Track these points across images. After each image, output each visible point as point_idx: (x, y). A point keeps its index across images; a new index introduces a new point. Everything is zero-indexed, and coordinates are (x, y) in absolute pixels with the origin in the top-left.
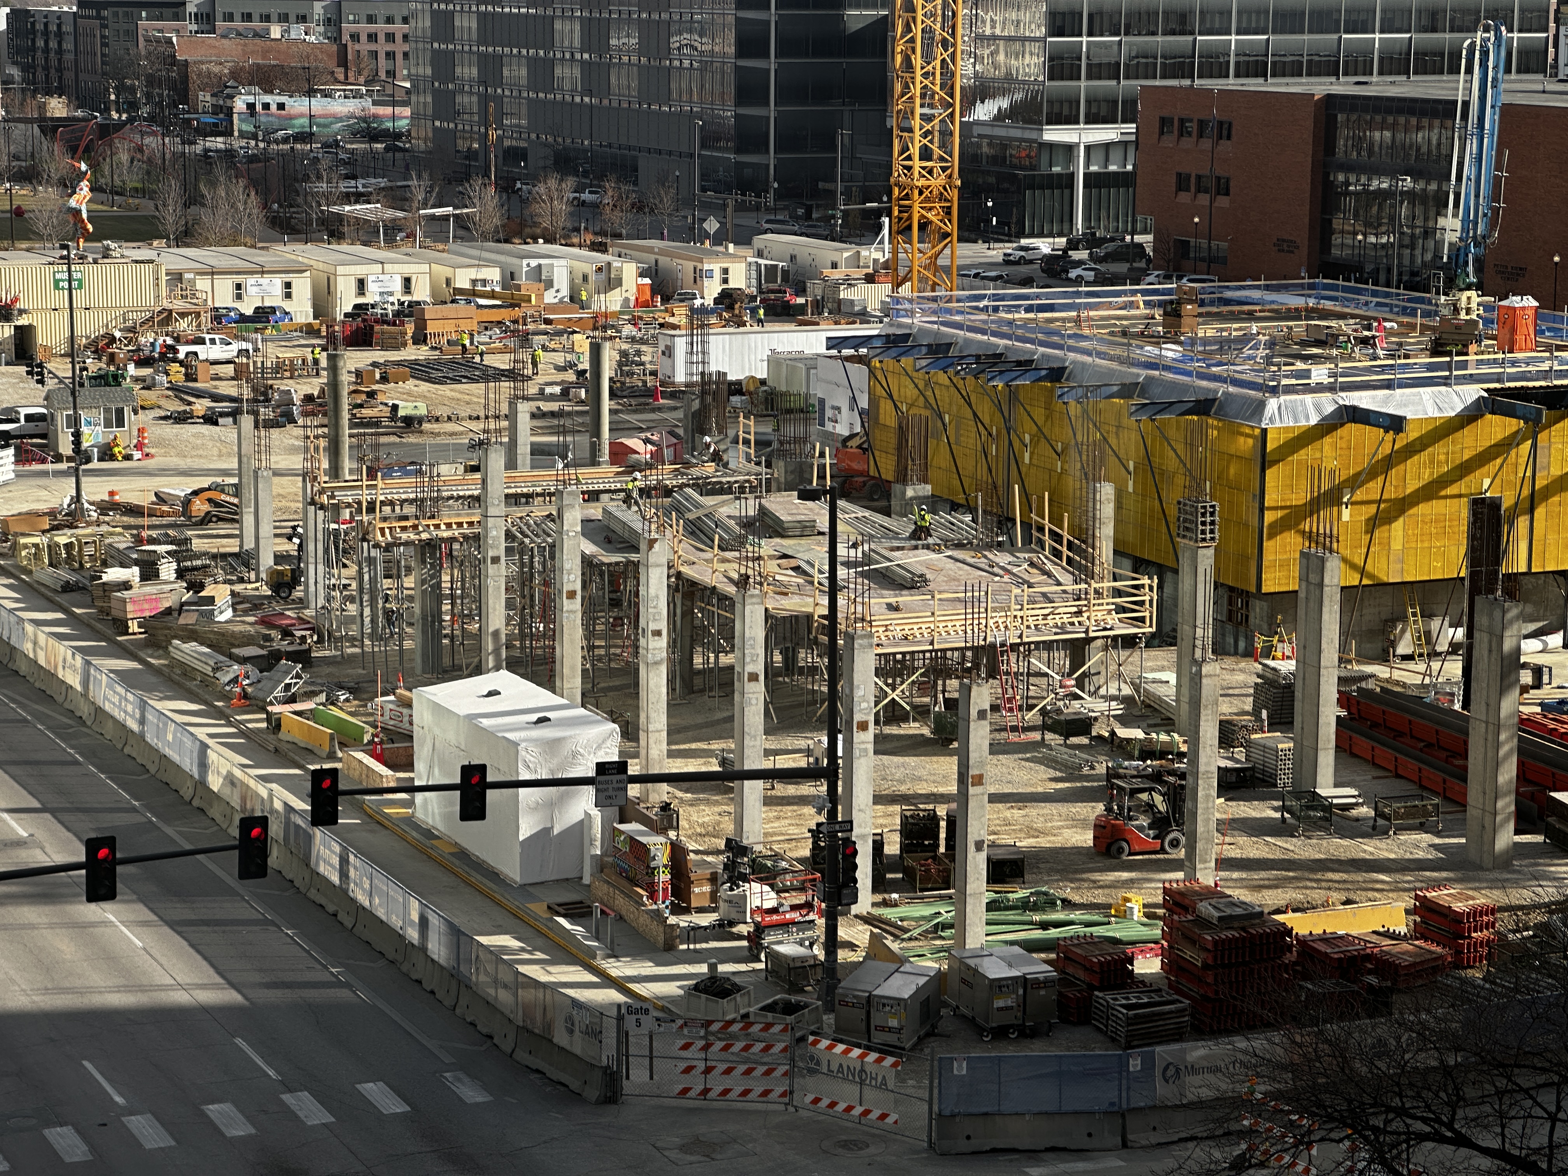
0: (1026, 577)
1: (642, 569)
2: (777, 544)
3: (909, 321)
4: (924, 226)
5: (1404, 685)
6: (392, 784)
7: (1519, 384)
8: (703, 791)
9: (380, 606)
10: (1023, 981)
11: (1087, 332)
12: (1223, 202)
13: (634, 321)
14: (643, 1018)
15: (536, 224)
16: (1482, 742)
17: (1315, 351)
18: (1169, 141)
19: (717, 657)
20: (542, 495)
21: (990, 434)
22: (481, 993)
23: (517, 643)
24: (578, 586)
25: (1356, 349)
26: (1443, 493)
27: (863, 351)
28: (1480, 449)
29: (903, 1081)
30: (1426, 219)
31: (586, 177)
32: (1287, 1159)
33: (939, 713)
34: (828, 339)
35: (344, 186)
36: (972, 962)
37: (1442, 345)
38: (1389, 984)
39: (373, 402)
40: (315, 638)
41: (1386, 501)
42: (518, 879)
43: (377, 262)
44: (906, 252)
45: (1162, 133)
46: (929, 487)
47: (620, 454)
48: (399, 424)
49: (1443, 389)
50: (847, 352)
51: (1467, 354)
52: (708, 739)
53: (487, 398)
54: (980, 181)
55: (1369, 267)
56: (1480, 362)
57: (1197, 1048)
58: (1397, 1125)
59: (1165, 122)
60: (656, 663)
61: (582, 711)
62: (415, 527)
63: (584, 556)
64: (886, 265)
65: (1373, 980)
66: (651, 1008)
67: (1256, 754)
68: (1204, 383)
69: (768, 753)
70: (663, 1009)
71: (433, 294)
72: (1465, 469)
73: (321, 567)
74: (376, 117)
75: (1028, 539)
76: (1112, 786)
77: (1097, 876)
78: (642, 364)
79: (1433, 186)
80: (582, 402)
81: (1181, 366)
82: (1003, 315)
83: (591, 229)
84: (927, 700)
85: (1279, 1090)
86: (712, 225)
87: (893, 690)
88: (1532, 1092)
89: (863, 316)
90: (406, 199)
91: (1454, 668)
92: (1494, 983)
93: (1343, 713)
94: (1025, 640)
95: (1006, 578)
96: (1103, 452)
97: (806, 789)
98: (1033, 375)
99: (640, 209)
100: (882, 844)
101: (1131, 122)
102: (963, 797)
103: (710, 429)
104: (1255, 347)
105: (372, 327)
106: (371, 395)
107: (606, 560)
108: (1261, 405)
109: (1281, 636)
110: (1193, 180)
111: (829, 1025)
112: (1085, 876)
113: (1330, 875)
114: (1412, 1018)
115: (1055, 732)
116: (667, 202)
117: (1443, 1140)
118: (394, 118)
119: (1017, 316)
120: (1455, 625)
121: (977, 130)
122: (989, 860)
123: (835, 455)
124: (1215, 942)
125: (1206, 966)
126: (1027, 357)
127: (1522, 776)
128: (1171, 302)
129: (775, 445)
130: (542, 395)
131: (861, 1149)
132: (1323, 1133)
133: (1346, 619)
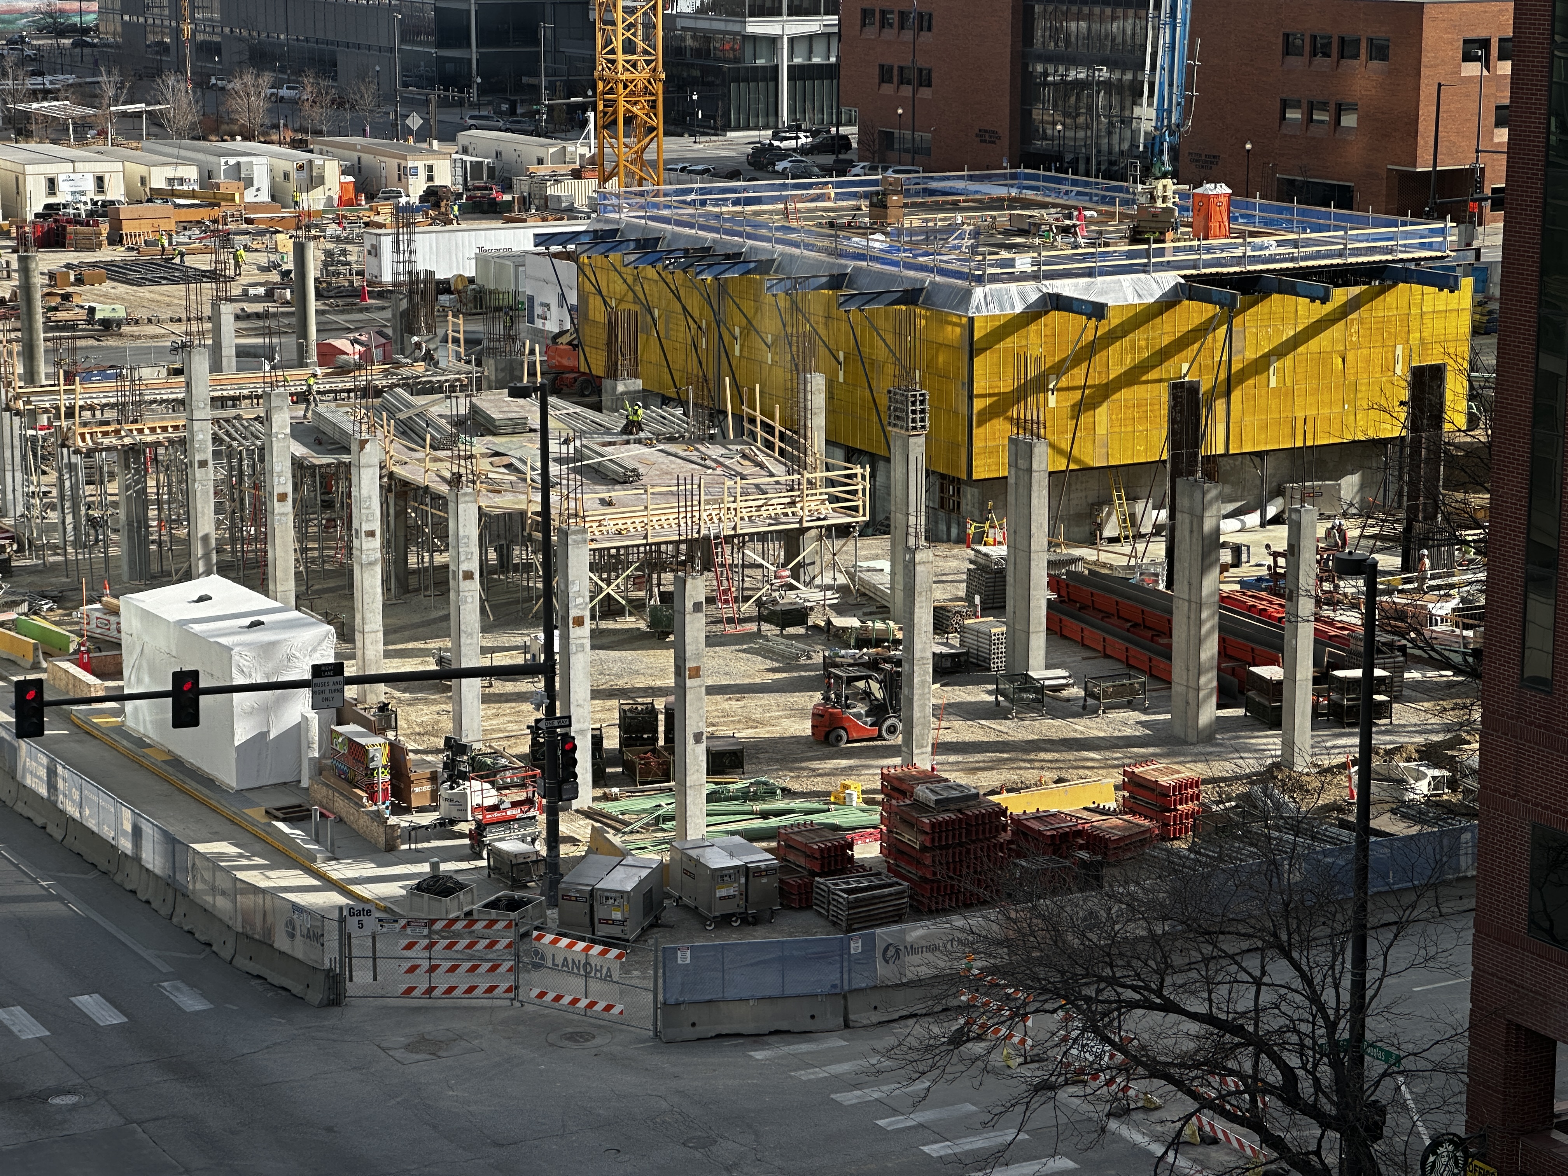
0: (739, 469)
1: (353, 471)
2: (490, 442)
3: (617, 216)
4: (629, 120)
5: (1111, 567)
6: (101, 693)
7: (1214, 270)
8: (421, 690)
9: (83, 512)
10: (746, 870)
11: (794, 224)
12: (925, 93)
13: (338, 220)
14: (365, 919)
15: (234, 121)
16: (1185, 620)
17: (1019, 240)
18: (871, 32)
19: (431, 556)
20: (249, 397)
21: (700, 328)
22: (198, 901)
23: (228, 548)
24: (289, 489)
25: (1058, 238)
26: (1144, 378)
27: (571, 247)
28: (1178, 335)
29: (628, 972)
30: (1122, 109)
31: (284, 73)
32: (1003, 1031)
33: (655, 606)
34: (536, 235)
35: (31, 83)
36: (693, 853)
37: (1140, 233)
38: (1099, 858)
39: (68, 304)
40: (15, 547)
41: (1089, 387)
42: (234, 785)
43: (67, 160)
44: (612, 147)
45: (864, 25)
46: (639, 382)
47: (328, 355)
48: (97, 327)
49: (1142, 276)
50: (555, 249)
51: (1164, 242)
52: (424, 638)
53: (188, 299)
54: (685, 75)
55: (1069, 157)
56: (1177, 250)
57: (916, 928)
58: (1109, 994)
59: (866, 14)
60: (371, 564)
61: (296, 614)
62: (117, 432)
63: (293, 457)
64: (592, 161)
65: (1084, 855)
66: (373, 909)
67: (970, 639)
68: (911, 273)
69: (485, 651)
70: (386, 910)
71: (128, 194)
72: (1164, 354)
73: (18, 475)
74: (62, 12)
75: (740, 432)
76: (829, 675)
77: (815, 765)
78: (348, 264)
79: (1129, 76)
80: (287, 303)
81: (889, 256)
82: (710, 208)
83: (290, 126)
84: (642, 594)
85: (994, 965)
86: (415, 122)
87: (609, 585)
88: (1238, 958)
89: (571, 212)
90: (96, 96)
91: (1158, 549)
92: (1200, 853)
93: (1054, 596)
94: (739, 531)
95: (719, 471)
96: (812, 344)
97: (524, 686)
98: (742, 268)
99: (341, 105)
100: (601, 739)
101: (833, 14)
102: (680, 689)
103: (419, 329)
104: (961, 237)
105: (64, 228)
106: (66, 297)
107: (317, 462)
108: (968, 293)
109: (992, 522)
110: (895, 72)
111: (553, 920)
112: (804, 765)
113: (1043, 755)
114: (1121, 890)
115: (771, 623)
116: (368, 96)
117: (1152, 1007)
118: (81, 13)
119: (724, 209)
120: (1158, 507)
121: (680, 23)
122: (708, 751)
123: (546, 352)
124: (933, 825)
125: (924, 849)
126: (735, 250)
127: (1224, 652)
128: (877, 193)
129: (485, 343)
130: (245, 296)
131: (587, 1040)
132: (1037, 1005)
133: (1054, 504)
